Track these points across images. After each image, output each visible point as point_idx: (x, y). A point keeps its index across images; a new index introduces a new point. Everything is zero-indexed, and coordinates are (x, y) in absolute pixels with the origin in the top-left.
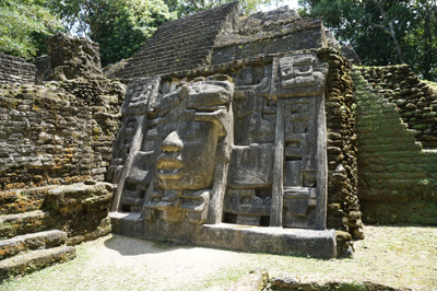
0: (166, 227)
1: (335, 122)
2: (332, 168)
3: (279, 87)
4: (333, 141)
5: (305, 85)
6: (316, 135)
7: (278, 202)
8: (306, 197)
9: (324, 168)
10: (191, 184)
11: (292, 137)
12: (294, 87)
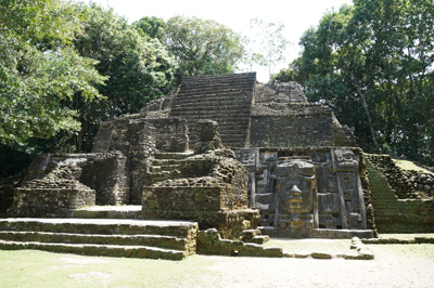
0: (293, 231)
1: (365, 185)
2: (367, 205)
3: (337, 165)
4: (366, 194)
5: (350, 166)
6: (357, 191)
7: (345, 219)
8: (357, 217)
9: (363, 205)
10: (306, 210)
11: (347, 191)
12: (345, 166)
